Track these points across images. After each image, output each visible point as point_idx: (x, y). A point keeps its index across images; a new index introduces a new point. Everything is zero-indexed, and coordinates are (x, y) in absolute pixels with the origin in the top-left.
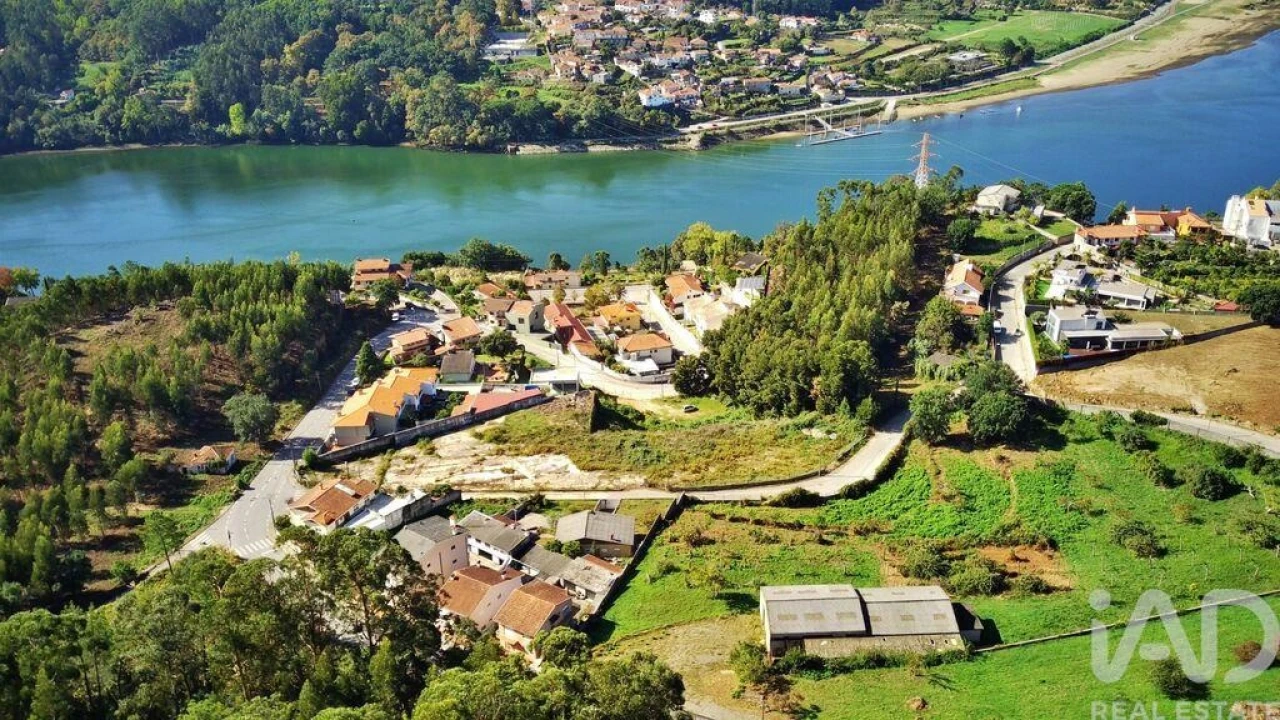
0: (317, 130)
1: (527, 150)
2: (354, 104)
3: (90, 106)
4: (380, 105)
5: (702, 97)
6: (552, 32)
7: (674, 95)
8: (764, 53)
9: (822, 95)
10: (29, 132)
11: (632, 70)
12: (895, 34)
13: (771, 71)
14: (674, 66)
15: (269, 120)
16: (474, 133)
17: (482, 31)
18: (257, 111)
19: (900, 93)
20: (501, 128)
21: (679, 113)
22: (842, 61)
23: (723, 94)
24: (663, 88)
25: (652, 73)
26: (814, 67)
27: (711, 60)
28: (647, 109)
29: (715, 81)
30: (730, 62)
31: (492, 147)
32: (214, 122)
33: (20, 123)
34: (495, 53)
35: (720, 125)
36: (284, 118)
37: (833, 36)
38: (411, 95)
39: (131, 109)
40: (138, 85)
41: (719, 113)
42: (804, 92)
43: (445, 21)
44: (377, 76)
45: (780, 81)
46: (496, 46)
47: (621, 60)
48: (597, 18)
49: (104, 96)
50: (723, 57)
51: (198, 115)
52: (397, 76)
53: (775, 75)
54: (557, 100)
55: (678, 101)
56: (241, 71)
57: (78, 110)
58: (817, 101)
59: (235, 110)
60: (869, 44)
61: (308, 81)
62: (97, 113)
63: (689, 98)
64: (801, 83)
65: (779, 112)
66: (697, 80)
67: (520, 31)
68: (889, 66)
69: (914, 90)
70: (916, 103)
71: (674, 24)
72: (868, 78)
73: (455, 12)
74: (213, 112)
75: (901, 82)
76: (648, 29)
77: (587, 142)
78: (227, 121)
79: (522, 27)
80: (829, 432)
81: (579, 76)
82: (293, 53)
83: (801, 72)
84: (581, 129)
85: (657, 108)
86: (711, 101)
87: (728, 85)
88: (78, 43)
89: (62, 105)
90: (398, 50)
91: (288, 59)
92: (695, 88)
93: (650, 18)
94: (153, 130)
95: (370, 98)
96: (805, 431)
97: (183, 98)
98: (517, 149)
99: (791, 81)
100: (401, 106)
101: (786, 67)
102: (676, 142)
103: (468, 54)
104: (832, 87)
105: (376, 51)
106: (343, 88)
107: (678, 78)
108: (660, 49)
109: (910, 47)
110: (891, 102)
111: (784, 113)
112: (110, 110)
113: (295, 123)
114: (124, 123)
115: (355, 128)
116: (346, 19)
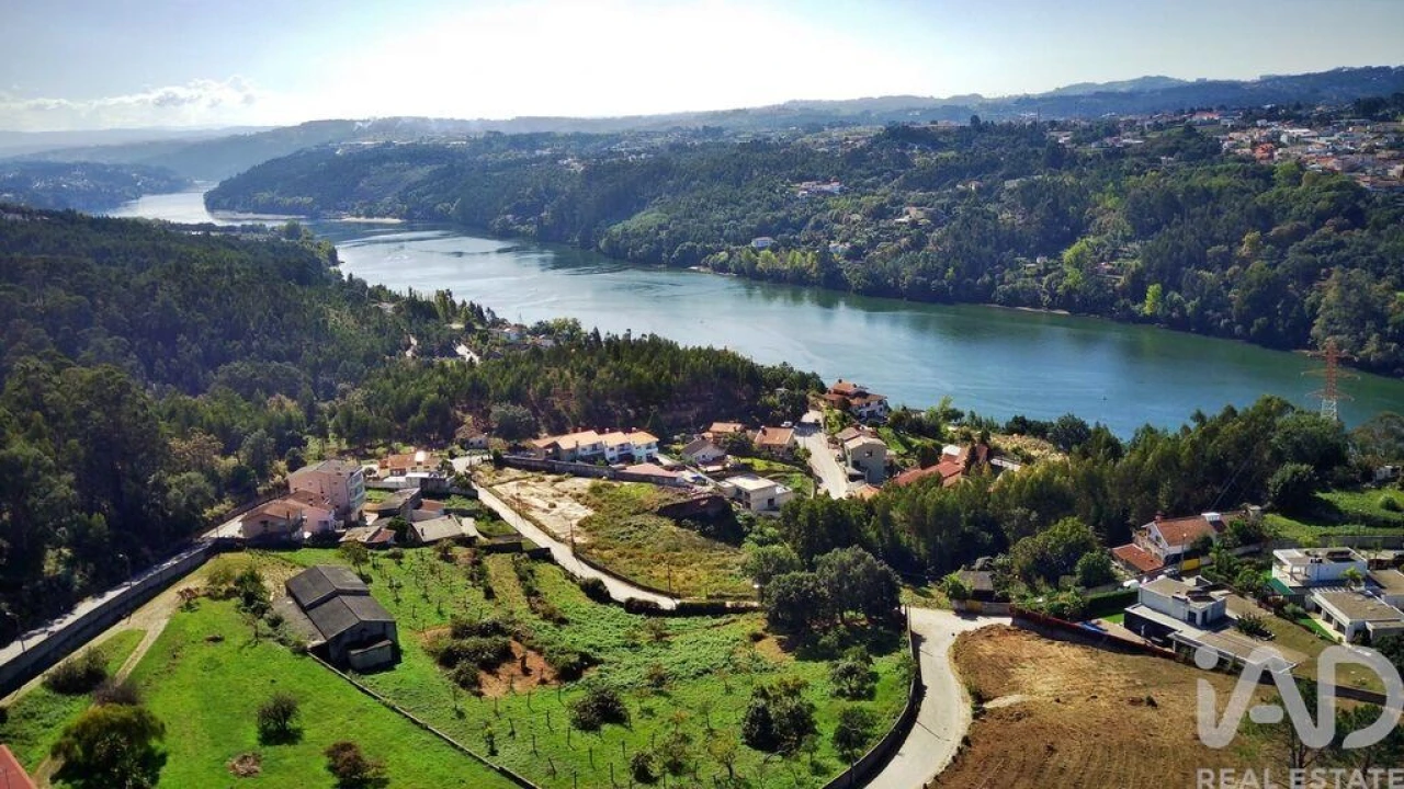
0: (1220, 321)
2: (1266, 297)
3: (1047, 272)
4: (1293, 303)
10: (991, 287)
15: (1179, 304)
16: (1370, 349)
18: (1172, 293)
31: (1384, 368)
32: (1134, 300)
33: (987, 278)
36: (1191, 306)
38: (1332, 296)
39: (1072, 277)
51: (1124, 292)
52: (1336, 275)
57: (1037, 274)
59: (1153, 289)
62: (1045, 279)
74: (1136, 289)
78: (1143, 300)
89: (1029, 268)
91: (1242, 249)
94: (1084, 299)
95: (1287, 295)
97: (1124, 275)
100: (1315, 307)
112: (1057, 277)
113: (1200, 310)
114: (1060, 290)
115: (1252, 325)
116: (1343, 215)
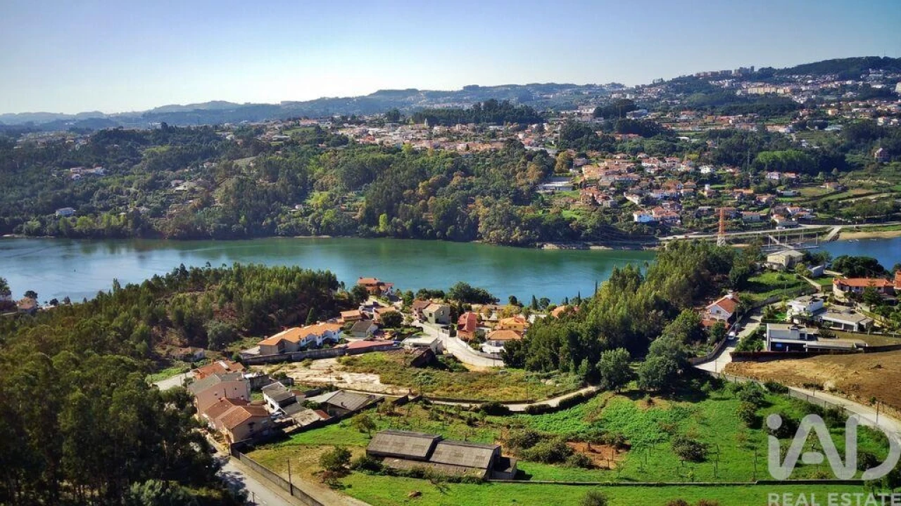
0: (426, 231)
1: (549, 247)
2: (449, 216)
3: (307, 214)
4: (464, 217)
5: (681, 218)
6: (586, 177)
7: (660, 216)
8: (738, 192)
9: (777, 221)
10: (273, 225)
11: (635, 200)
12: (861, 186)
13: (741, 204)
14: (665, 198)
15: (400, 224)
16: (516, 235)
17: (539, 176)
18: (394, 218)
19: (845, 223)
20: (533, 232)
21: (662, 227)
22: (806, 201)
23: (697, 217)
24: (653, 212)
25: (648, 202)
26: (777, 203)
27: (695, 195)
28: (636, 223)
29: (694, 208)
30: (710, 197)
31: (526, 243)
32: (370, 225)
33: (269, 221)
34: (545, 189)
35: (690, 236)
36: (407, 224)
37: (807, 186)
38: (483, 211)
39: (328, 215)
40: (337, 203)
41: (692, 229)
42: (762, 218)
43: (520, 170)
44: (467, 201)
45: (745, 210)
46: (547, 185)
47: (628, 194)
48: (624, 169)
49: (317, 208)
50: (705, 194)
51: (363, 220)
52: (478, 200)
53: (743, 207)
54: (575, 216)
55: (662, 219)
56: (390, 196)
57: (302, 215)
58: (774, 224)
59: (382, 217)
60: (833, 190)
61: (428, 203)
62: (310, 217)
63: (671, 218)
64: (764, 213)
65: (740, 231)
66: (681, 207)
67: (566, 176)
68: (844, 205)
69: (860, 222)
70: (858, 230)
71: (678, 174)
72: (820, 211)
73: (528, 165)
74: (371, 218)
75: (850, 215)
76: (660, 177)
77: (589, 243)
78: (377, 224)
79: (569, 174)
80: (557, 382)
81: (594, 202)
82: (424, 187)
83: (766, 206)
84: (587, 234)
85: (643, 223)
86: (687, 221)
87: (703, 211)
88: (314, 181)
89: (294, 212)
90: (483, 186)
91: (421, 191)
92: (677, 212)
93: (664, 170)
94: (338, 228)
95: (460, 213)
96: (542, 381)
97: (358, 211)
98: (542, 246)
99: (754, 211)
100: (476, 218)
101: (753, 202)
102: (655, 246)
103: (525, 188)
104: (789, 216)
105: (471, 186)
106: (444, 206)
107: (666, 206)
108: (658, 187)
109: (870, 194)
110: (837, 228)
111: (744, 231)
112: (317, 216)
113: (414, 226)
114: (323, 223)
115: (447, 230)
116: (460, 169)
